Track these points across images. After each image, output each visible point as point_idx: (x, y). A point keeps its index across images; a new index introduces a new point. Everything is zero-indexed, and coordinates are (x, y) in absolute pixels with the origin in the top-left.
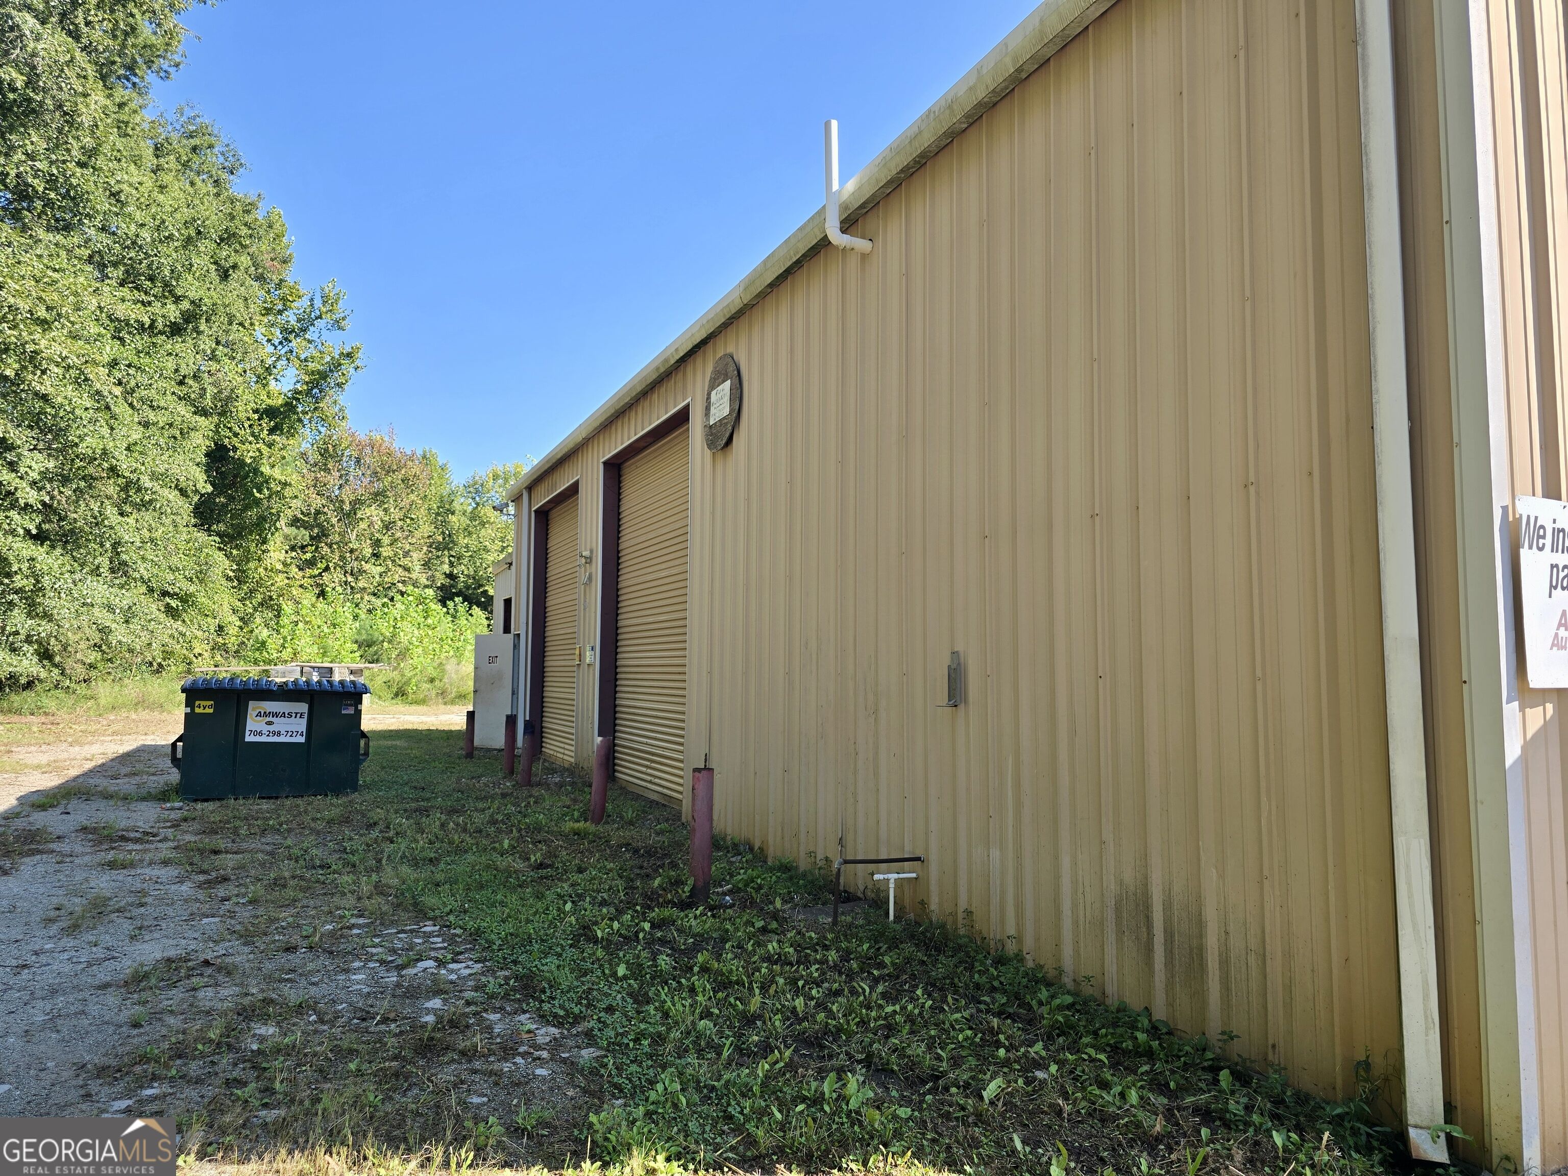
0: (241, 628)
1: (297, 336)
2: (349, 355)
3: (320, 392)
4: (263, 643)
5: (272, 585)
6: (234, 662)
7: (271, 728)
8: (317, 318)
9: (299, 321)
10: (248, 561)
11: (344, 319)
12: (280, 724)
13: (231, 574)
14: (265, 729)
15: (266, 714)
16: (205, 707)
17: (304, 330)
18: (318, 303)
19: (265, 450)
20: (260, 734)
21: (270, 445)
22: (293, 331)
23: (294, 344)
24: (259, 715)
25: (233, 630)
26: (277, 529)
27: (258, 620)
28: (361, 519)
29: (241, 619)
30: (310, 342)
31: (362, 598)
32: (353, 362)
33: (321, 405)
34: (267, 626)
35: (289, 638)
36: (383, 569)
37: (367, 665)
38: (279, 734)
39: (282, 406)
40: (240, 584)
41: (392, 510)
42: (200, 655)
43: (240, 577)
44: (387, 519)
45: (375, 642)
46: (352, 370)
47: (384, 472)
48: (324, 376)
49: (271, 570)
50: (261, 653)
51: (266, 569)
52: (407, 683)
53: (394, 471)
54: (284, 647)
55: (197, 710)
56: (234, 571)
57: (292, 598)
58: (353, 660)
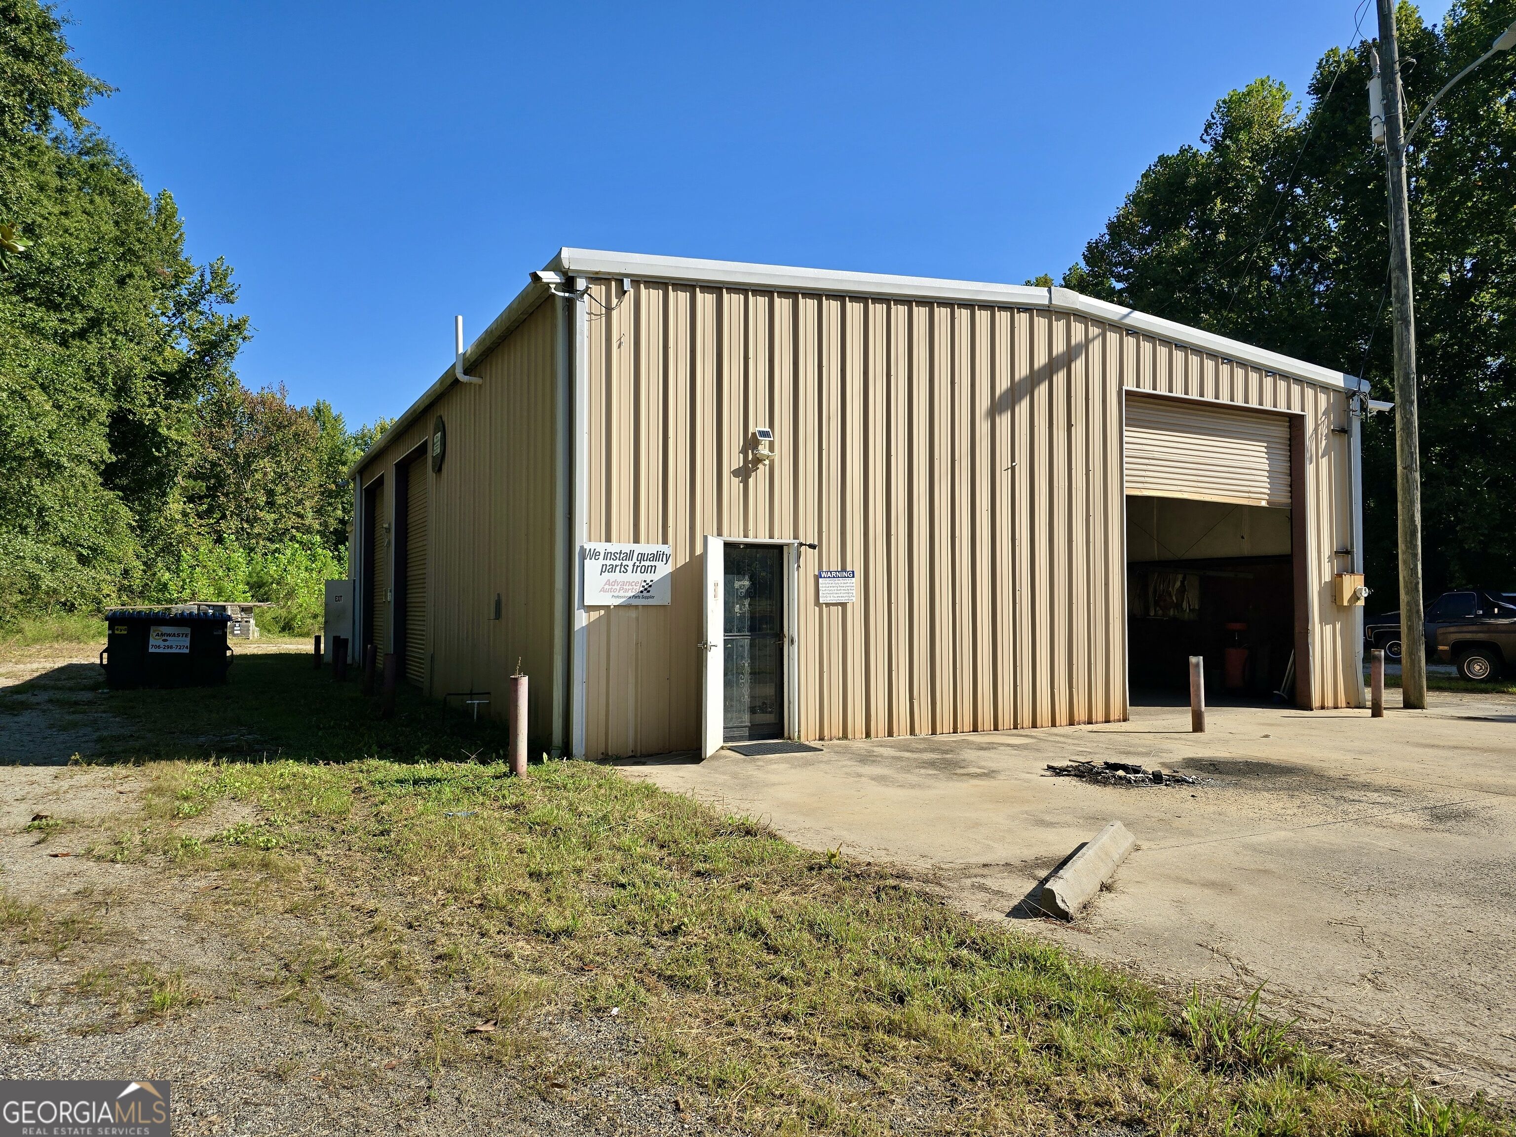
0: (144, 571)
1: (189, 308)
2: (236, 327)
3: (212, 360)
4: (165, 585)
5: (172, 533)
6: (139, 601)
7: (166, 643)
8: (207, 292)
9: (190, 294)
10: (149, 512)
11: (232, 293)
12: (171, 641)
13: (134, 524)
14: (162, 644)
15: (162, 635)
16: (121, 631)
17: (197, 303)
18: (208, 278)
19: (163, 414)
20: (159, 647)
21: (167, 409)
22: (185, 304)
23: (186, 315)
24: (158, 635)
25: (137, 574)
26: (175, 484)
27: (160, 565)
28: (256, 470)
29: (145, 564)
30: (201, 313)
31: (257, 543)
32: (240, 333)
33: (212, 372)
34: (168, 569)
35: (188, 580)
36: (276, 516)
37: (257, 604)
38: (171, 647)
39: (177, 372)
40: (142, 532)
41: (283, 463)
42: (108, 595)
43: (143, 526)
44: (279, 470)
45: (265, 584)
46: (240, 341)
47: (275, 428)
48: (214, 345)
49: (171, 520)
50: (164, 594)
51: (166, 519)
52: (294, 618)
53: (285, 427)
54: (184, 589)
55: (116, 632)
56: (136, 521)
57: (190, 545)
58: (246, 600)
